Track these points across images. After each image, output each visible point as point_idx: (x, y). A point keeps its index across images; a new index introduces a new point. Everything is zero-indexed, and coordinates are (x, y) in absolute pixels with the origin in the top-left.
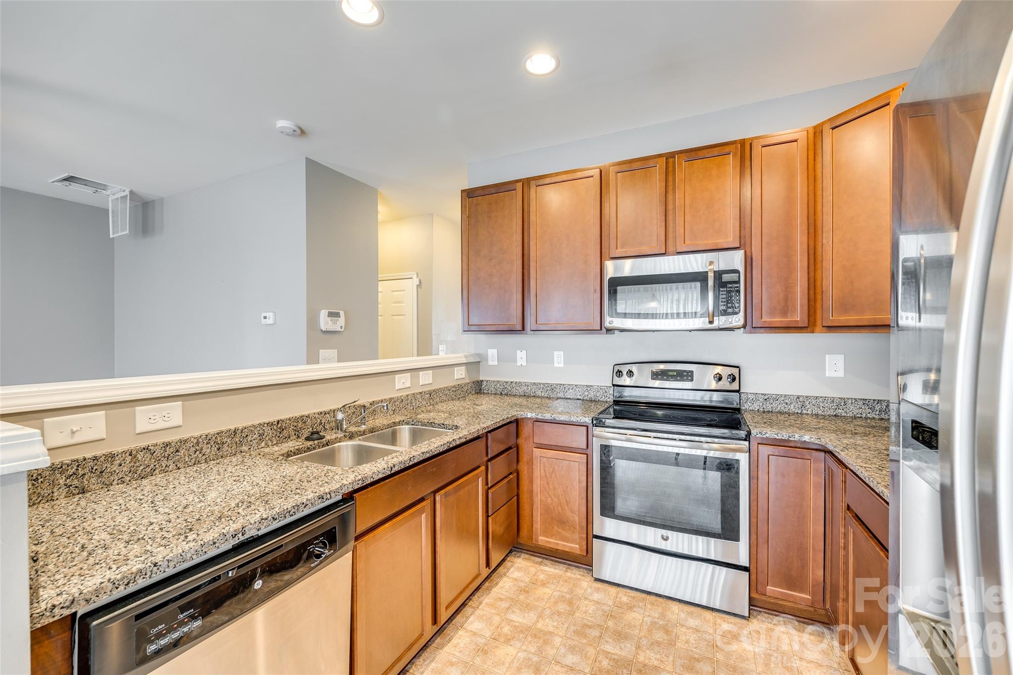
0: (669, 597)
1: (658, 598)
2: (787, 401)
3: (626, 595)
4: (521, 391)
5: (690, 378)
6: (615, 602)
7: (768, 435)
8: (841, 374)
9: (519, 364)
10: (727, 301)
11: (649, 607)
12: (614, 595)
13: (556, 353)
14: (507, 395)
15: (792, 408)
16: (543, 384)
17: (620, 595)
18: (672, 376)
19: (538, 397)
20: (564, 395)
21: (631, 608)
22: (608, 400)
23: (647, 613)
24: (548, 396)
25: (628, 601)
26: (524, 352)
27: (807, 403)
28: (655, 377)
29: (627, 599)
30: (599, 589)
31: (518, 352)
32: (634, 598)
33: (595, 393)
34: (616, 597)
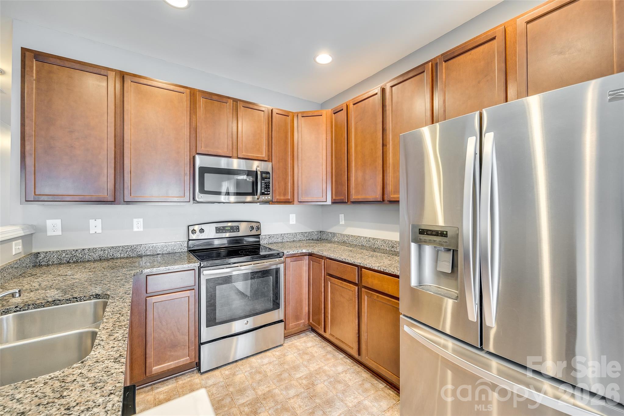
0: (247, 357)
1: (242, 361)
2: (277, 237)
3: (226, 370)
4: (96, 256)
5: (238, 230)
6: (223, 377)
7: (290, 253)
8: (294, 223)
9: (92, 232)
10: (265, 188)
11: (242, 367)
12: (219, 374)
13: (135, 220)
14: (76, 262)
15: (279, 240)
16: (122, 246)
17: (223, 372)
18: (228, 230)
19: (117, 258)
20: (145, 252)
21: (234, 375)
22: (183, 251)
23: (244, 371)
24: (128, 256)
25: (230, 372)
26: (99, 221)
27: (284, 237)
28: (218, 231)
29: (229, 372)
30: (208, 377)
31: (92, 222)
32: (231, 368)
33: (172, 247)
34: (222, 375)
